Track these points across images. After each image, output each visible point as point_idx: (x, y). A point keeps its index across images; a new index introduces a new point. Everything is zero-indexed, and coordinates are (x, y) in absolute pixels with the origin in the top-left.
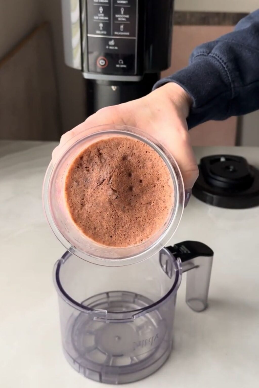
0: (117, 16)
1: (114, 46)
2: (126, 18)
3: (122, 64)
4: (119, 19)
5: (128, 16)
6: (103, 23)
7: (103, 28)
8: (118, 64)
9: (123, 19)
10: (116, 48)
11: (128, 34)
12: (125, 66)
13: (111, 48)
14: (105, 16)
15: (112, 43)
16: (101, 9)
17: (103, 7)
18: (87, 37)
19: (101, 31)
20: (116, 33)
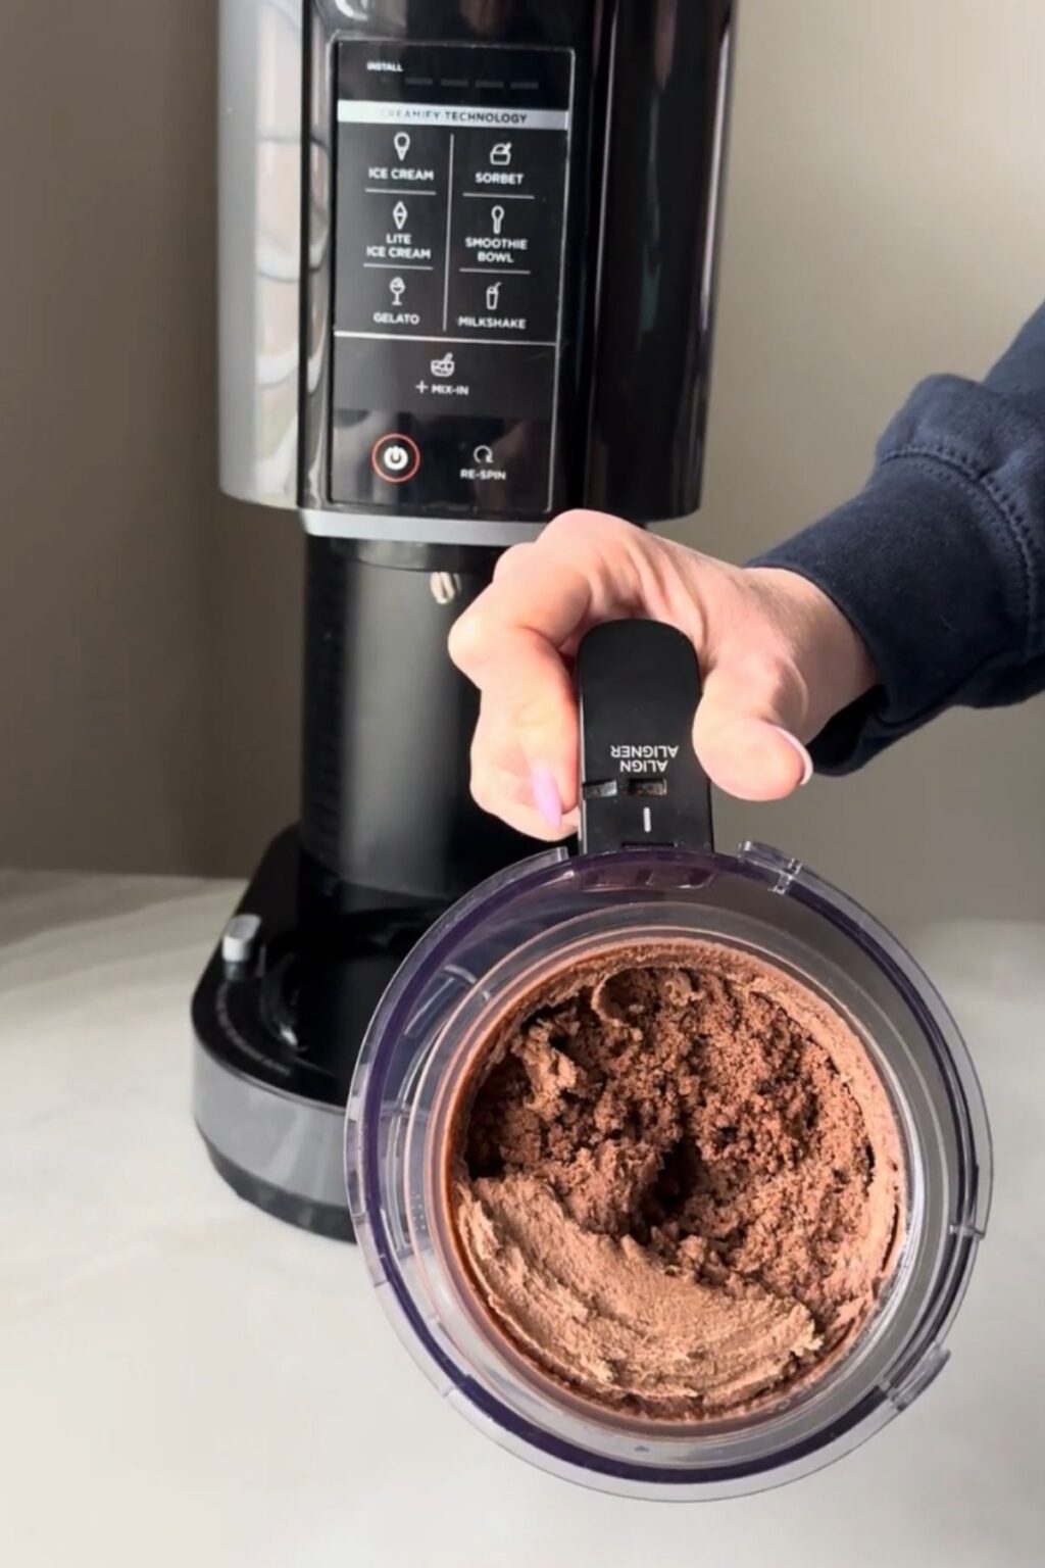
0: (471, 242)
1: (453, 381)
2: (514, 252)
3: (489, 467)
4: (482, 256)
5: (521, 244)
6: (406, 276)
7: (402, 297)
8: (469, 464)
9: (501, 257)
10: (463, 390)
11: (521, 324)
12: (501, 475)
13: (437, 389)
14: (416, 244)
15: (444, 366)
16: (400, 214)
17: (411, 203)
18: (331, 339)
19: (395, 311)
20: (463, 321)
